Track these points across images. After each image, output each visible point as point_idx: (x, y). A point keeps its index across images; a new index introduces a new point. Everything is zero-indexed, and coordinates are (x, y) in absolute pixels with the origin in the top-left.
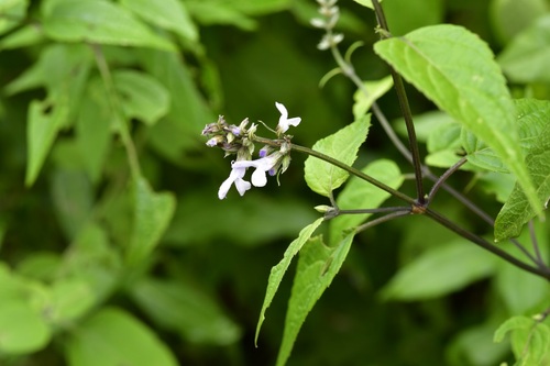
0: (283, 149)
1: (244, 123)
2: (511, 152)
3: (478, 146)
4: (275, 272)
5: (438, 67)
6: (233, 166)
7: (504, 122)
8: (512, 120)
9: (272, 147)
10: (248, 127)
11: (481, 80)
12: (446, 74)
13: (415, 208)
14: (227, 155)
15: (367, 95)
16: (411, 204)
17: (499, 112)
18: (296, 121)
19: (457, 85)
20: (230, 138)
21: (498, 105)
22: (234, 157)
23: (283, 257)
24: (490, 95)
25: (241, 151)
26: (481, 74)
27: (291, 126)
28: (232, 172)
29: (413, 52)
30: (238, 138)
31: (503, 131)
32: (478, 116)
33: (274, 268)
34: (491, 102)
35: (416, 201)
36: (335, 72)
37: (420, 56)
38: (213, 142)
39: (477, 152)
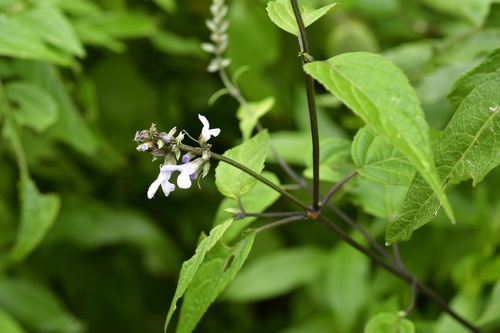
0: (205, 156)
1: (173, 131)
2: (425, 164)
3: (367, 161)
4: (187, 266)
5: (360, 88)
6: (161, 169)
7: (419, 138)
8: (426, 137)
9: (193, 154)
10: (176, 135)
11: (398, 100)
12: (367, 95)
13: (309, 214)
14: (155, 159)
15: (251, 114)
16: (306, 209)
17: (414, 129)
18: (216, 132)
19: (377, 105)
20: (160, 144)
21: (414, 123)
22: (161, 161)
23: (194, 253)
24: (406, 114)
25: (168, 156)
26: (398, 96)
27: (212, 136)
28: (160, 175)
29: (337, 75)
30: (167, 144)
31: (417, 146)
32: (397, 132)
33: (186, 263)
34: (408, 120)
35: (311, 207)
36: (222, 92)
37: (343, 78)
38: (145, 147)
39: (366, 166)
